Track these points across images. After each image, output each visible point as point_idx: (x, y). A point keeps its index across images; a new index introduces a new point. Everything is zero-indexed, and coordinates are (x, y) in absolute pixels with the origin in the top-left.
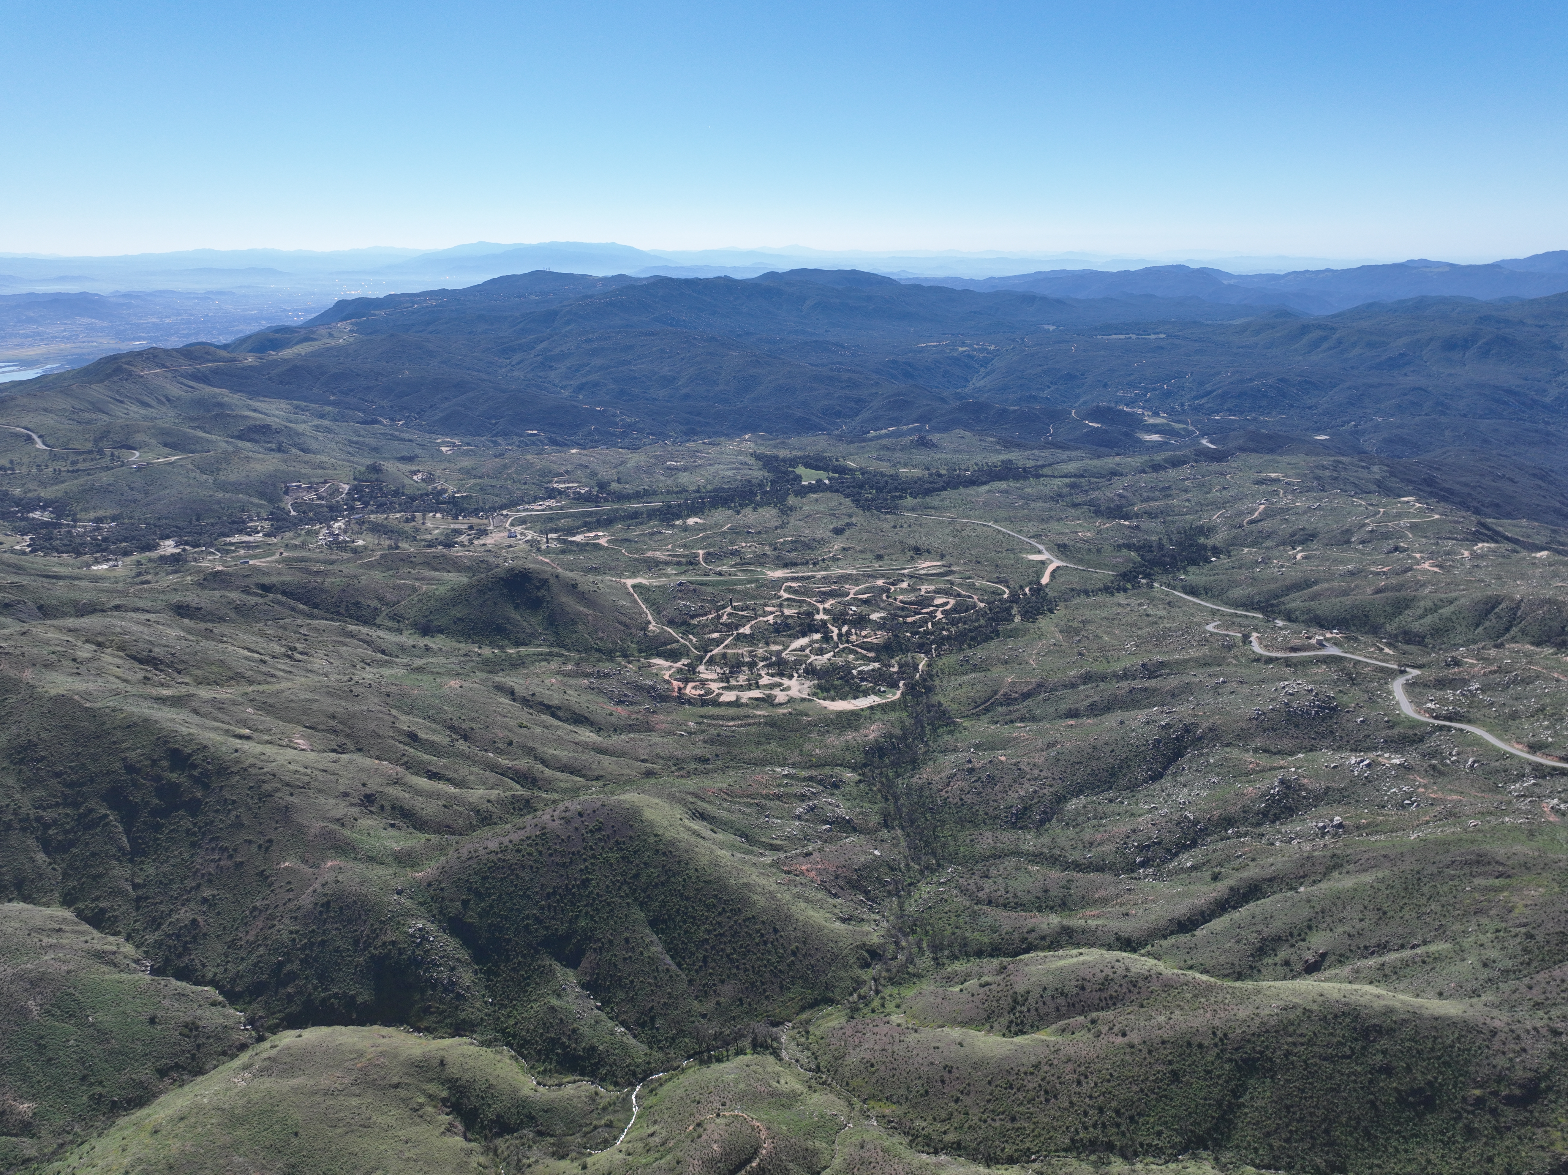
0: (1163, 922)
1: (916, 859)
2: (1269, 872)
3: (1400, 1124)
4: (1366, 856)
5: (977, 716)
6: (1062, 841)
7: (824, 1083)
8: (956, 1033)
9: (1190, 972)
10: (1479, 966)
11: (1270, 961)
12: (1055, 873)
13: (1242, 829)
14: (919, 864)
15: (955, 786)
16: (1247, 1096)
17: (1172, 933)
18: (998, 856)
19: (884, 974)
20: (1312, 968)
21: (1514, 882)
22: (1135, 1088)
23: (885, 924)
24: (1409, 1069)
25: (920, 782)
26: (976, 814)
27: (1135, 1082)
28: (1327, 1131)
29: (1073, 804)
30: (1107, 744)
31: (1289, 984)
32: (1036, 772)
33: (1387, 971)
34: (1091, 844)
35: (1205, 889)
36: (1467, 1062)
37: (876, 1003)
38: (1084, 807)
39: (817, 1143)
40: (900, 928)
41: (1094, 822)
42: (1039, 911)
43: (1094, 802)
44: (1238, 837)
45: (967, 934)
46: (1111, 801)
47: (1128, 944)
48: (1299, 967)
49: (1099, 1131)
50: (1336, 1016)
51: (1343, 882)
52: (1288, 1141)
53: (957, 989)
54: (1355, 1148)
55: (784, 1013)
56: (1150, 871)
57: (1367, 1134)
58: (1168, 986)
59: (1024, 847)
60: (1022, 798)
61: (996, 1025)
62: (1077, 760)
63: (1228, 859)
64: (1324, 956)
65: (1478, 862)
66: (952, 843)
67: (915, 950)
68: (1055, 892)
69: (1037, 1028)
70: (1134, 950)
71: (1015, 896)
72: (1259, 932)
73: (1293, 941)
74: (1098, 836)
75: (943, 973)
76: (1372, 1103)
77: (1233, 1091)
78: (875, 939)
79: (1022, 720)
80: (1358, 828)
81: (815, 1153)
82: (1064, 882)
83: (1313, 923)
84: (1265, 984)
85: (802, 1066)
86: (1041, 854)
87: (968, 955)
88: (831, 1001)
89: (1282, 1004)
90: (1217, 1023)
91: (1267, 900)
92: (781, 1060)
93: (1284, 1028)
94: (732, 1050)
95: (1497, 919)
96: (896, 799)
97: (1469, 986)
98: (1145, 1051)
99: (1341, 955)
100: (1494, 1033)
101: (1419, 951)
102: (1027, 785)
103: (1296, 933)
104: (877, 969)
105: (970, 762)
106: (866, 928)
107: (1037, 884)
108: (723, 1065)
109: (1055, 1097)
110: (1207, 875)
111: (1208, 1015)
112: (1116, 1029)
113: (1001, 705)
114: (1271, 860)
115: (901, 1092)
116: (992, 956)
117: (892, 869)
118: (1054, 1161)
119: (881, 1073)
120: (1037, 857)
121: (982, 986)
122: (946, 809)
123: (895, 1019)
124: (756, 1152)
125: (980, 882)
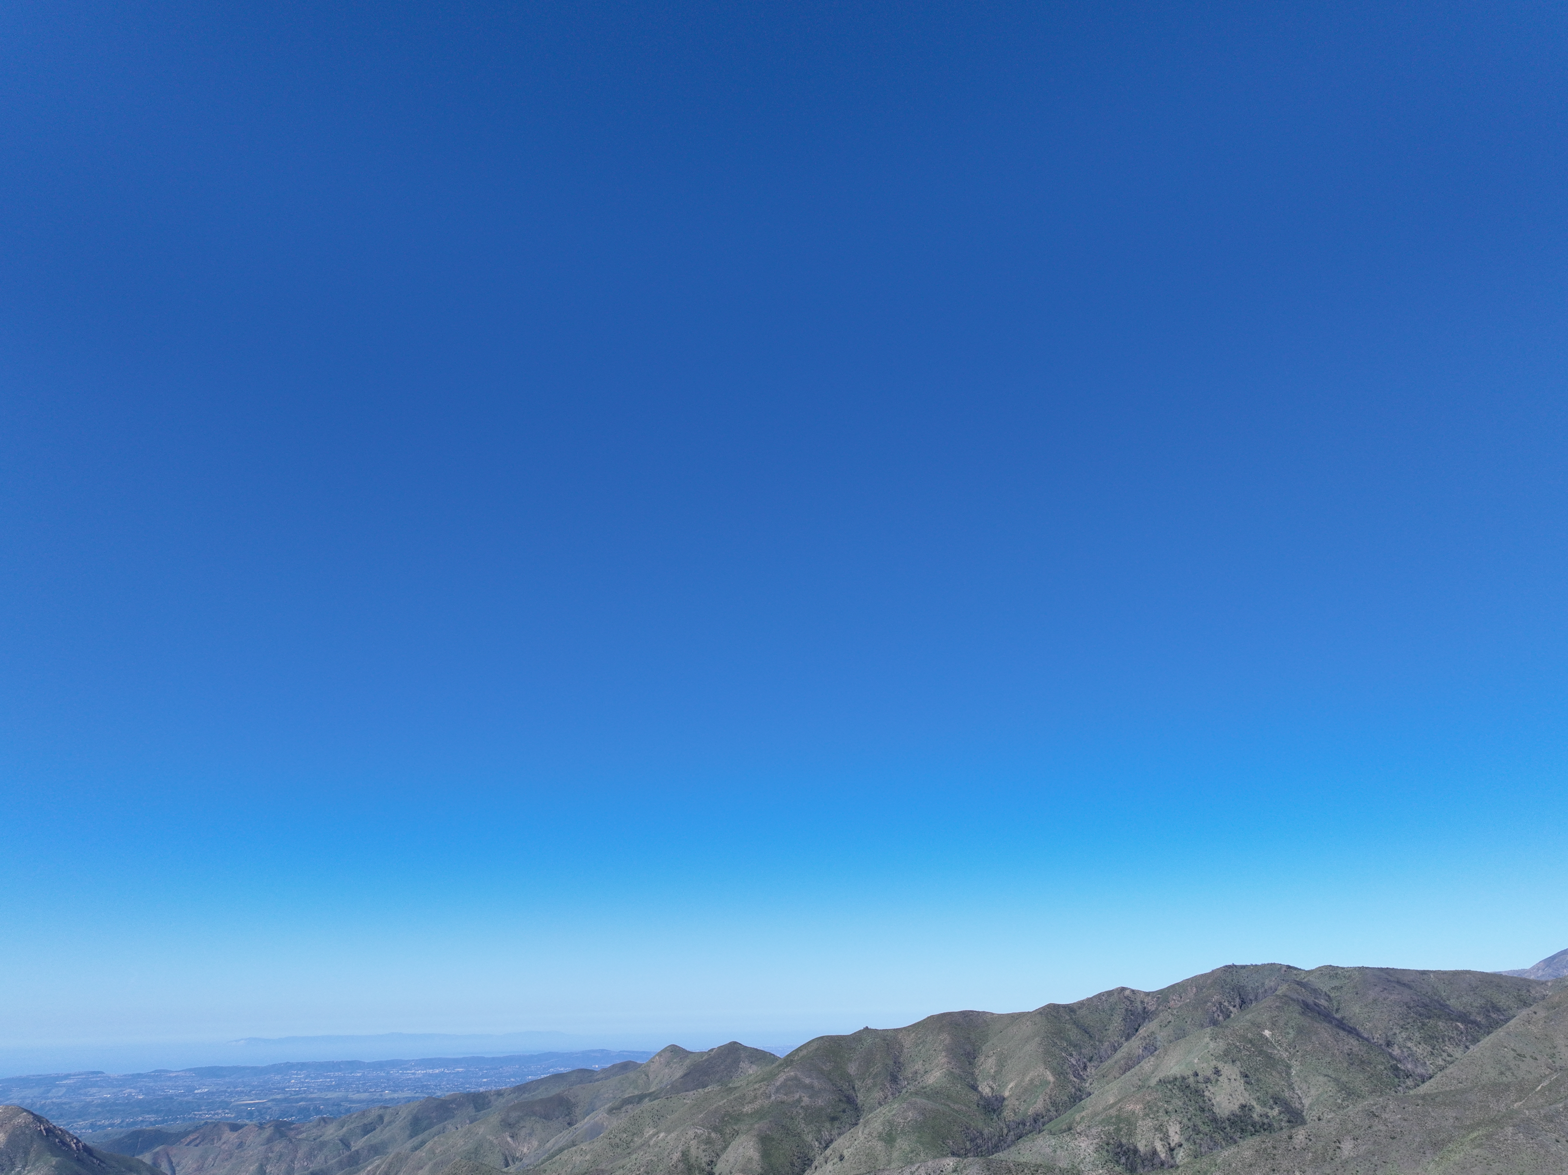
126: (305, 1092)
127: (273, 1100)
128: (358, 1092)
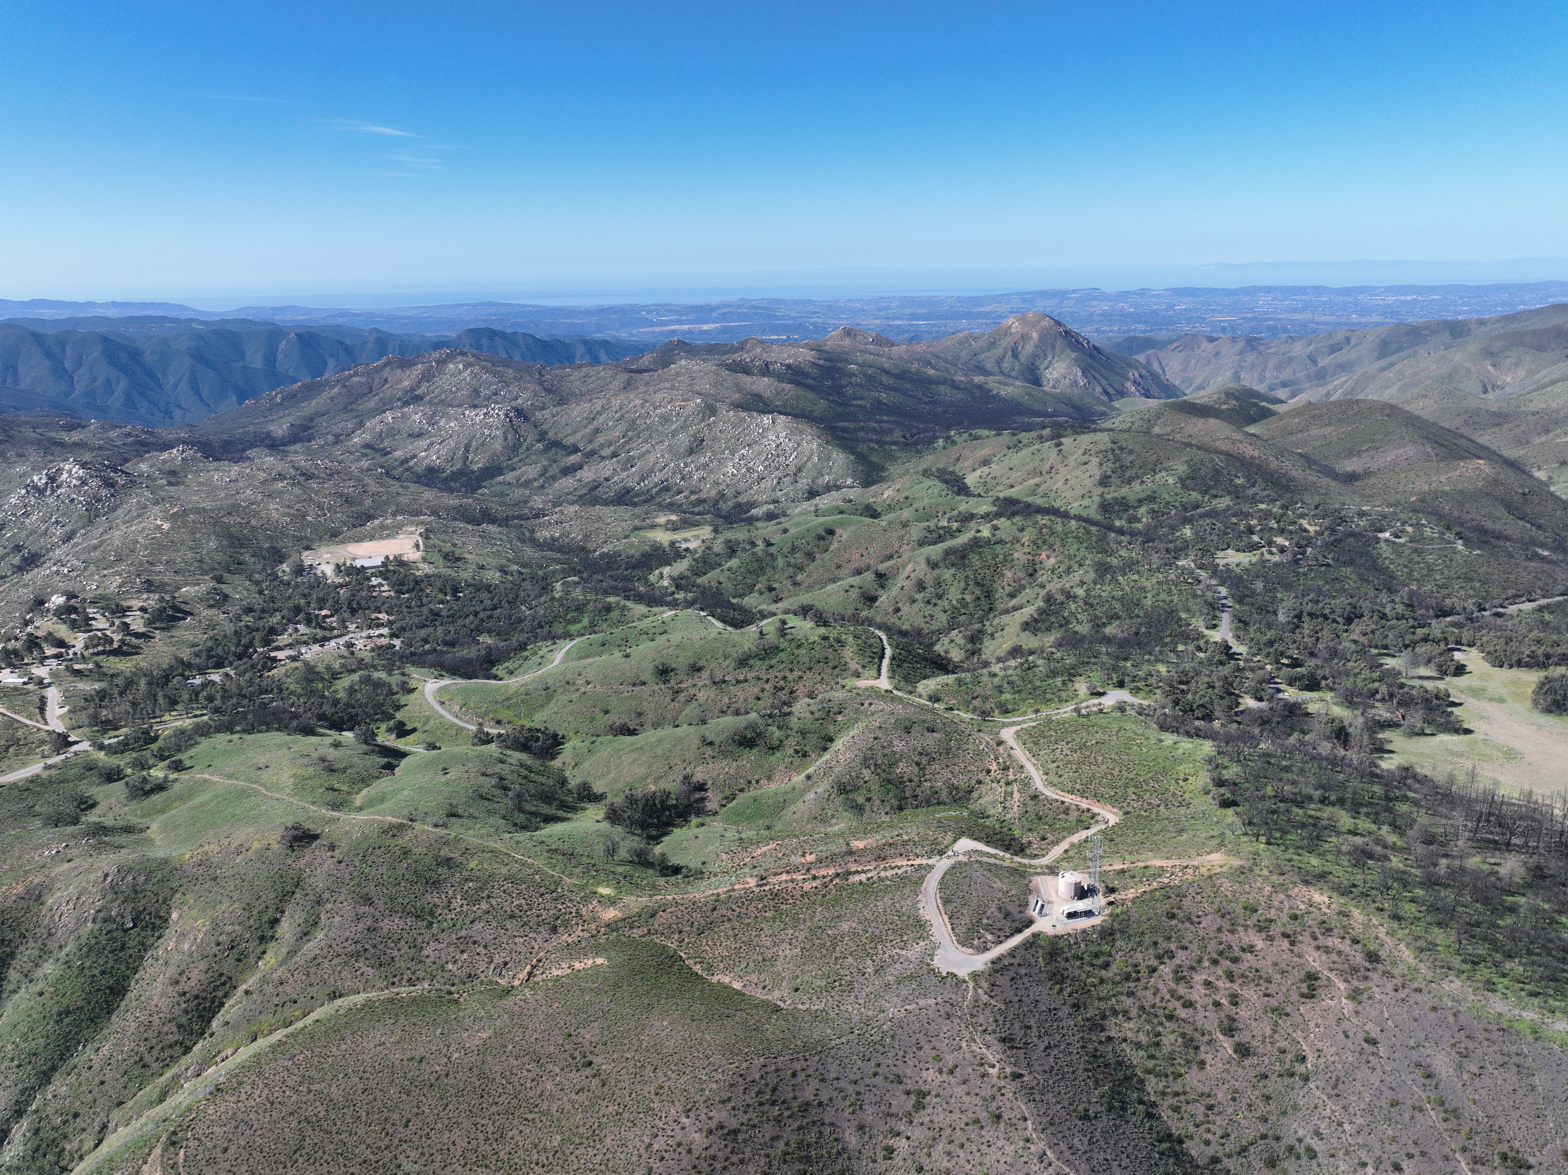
126: (1272, 312)
127: (1244, 318)
128: (1325, 315)
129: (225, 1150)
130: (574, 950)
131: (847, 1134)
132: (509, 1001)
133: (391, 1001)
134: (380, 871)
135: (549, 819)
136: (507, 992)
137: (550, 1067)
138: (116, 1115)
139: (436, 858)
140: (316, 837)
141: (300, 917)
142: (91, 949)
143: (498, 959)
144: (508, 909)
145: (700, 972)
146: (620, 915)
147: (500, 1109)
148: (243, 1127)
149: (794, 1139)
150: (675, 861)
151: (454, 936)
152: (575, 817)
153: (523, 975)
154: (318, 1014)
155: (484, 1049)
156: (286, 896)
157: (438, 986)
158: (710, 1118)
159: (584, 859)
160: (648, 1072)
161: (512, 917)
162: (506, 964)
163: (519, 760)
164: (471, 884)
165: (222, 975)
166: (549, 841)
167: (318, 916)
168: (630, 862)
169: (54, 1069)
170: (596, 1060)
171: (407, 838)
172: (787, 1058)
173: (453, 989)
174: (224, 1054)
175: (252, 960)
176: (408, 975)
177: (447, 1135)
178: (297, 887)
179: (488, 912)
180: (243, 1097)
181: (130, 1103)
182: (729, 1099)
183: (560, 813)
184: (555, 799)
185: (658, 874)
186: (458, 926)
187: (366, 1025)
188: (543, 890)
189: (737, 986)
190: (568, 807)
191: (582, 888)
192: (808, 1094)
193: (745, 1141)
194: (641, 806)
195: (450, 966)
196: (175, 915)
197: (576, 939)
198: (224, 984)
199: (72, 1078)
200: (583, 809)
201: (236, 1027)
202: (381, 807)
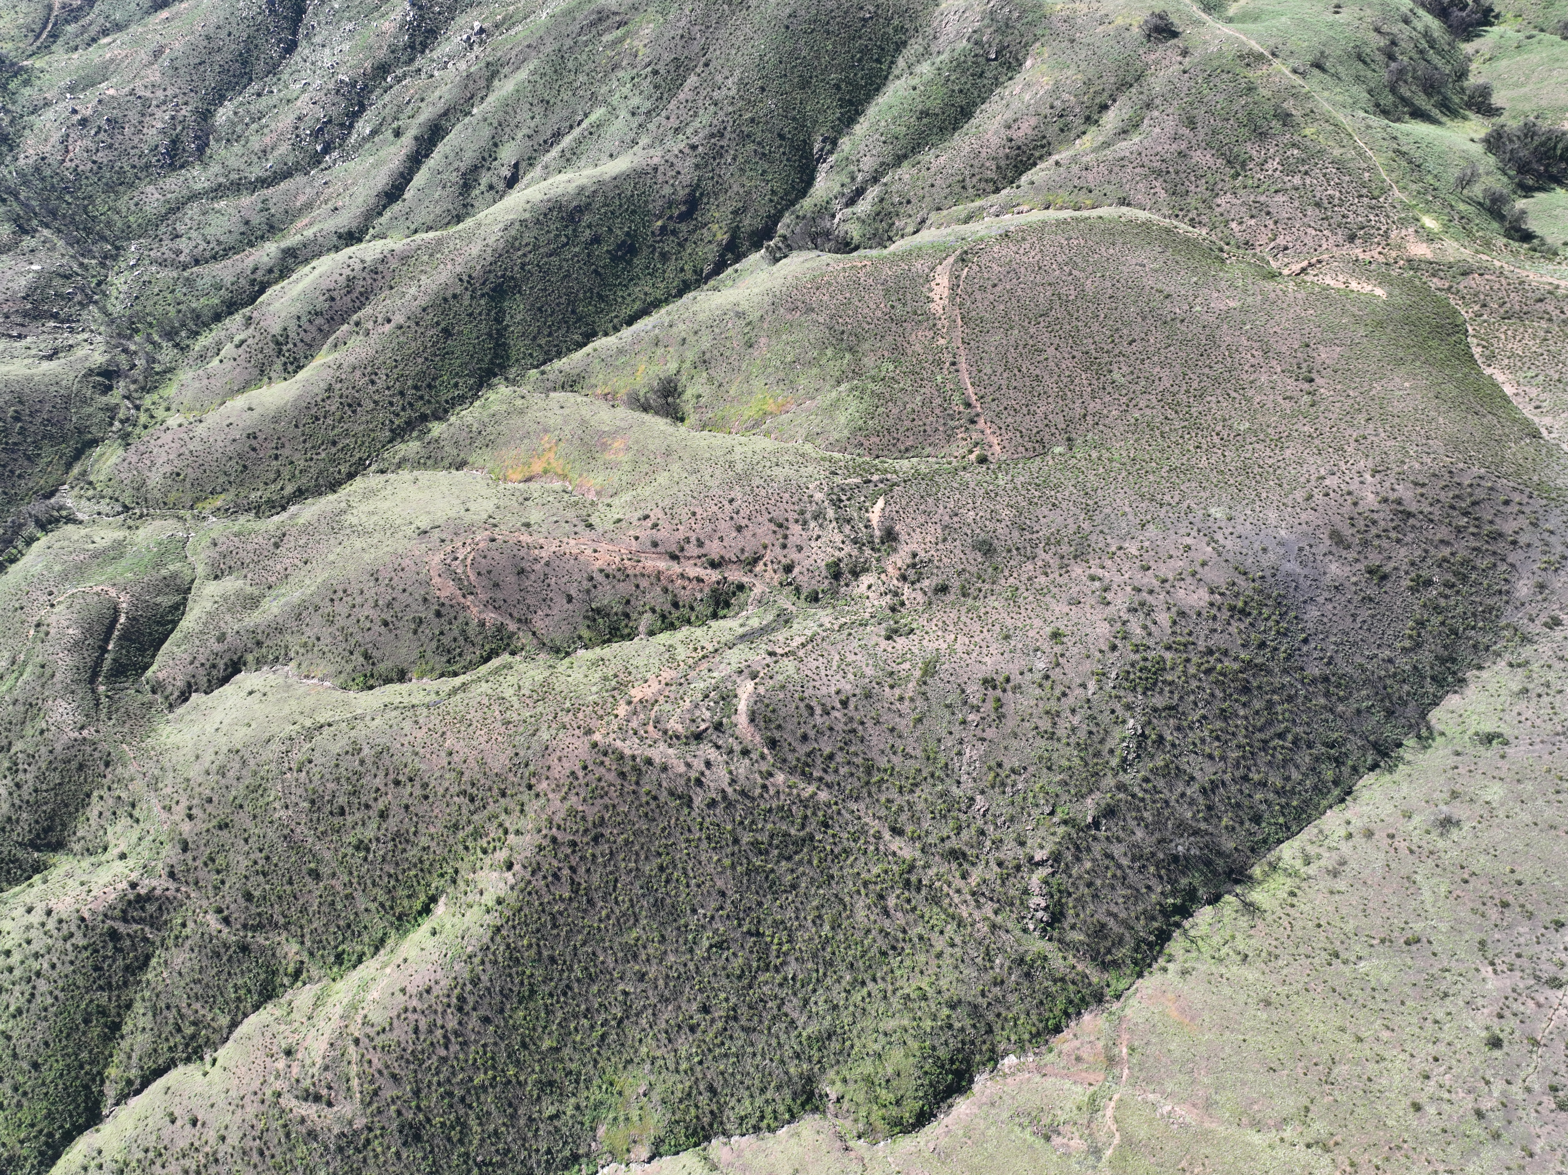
0: (372, 201)
1: (87, 253)
2: (441, 107)
3: (619, 277)
4: (514, 53)
5: (46, 48)
6: (233, 162)
7: (141, 516)
8: (240, 402)
9: (417, 237)
10: (629, 117)
11: (477, 192)
12: (247, 200)
13: (399, 72)
14: (94, 258)
15: (77, 148)
16: (508, 317)
17: (385, 207)
18: (175, 209)
19: (133, 387)
20: (512, 182)
21: (630, 27)
22: (420, 360)
23: (99, 339)
24: (610, 230)
25: (31, 161)
26: (121, 172)
27: (418, 355)
28: (573, 312)
29: (223, 115)
30: (219, 27)
31: (499, 205)
32: (160, 94)
33: (568, 155)
34: (264, 151)
35: (393, 149)
36: (646, 202)
37: (143, 418)
38: (236, 113)
39: (171, 567)
40: (119, 334)
41: (254, 126)
42: (252, 246)
43: (242, 104)
44: (399, 82)
45: (194, 305)
46: (259, 95)
47: (351, 237)
48: (501, 186)
49: (409, 411)
50: (545, 215)
51: (505, 88)
52: (550, 334)
53: (216, 361)
54: (597, 313)
55: (51, 481)
56: (335, 154)
57: (601, 298)
58: (404, 259)
59: (198, 187)
60: (163, 131)
61: (272, 374)
62: (197, 61)
63: (400, 109)
64: (516, 166)
65: (600, 19)
66: (116, 217)
67: (149, 347)
68: (256, 219)
69: (311, 357)
70: (360, 240)
71: (219, 243)
72: (457, 169)
73: (487, 164)
74: (267, 140)
75: (193, 354)
76: (596, 271)
77: (496, 319)
78: (99, 358)
79: (105, 32)
80: (497, 26)
81: (174, 576)
82: (260, 205)
83: (497, 140)
84: (481, 215)
85: (107, 515)
86: (220, 185)
87: (206, 325)
88: (94, 442)
89: (501, 226)
90: (459, 269)
91: (451, 135)
92: (81, 522)
93: (512, 245)
94: (20, 544)
95: (629, 68)
96: (16, 196)
97: (628, 139)
98: (413, 325)
99: (529, 159)
100: (656, 169)
101: (584, 125)
102: (159, 114)
103: (486, 155)
104: (121, 387)
105: (74, 112)
106: (80, 353)
107: (234, 219)
108: (20, 564)
109: (359, 405)
110: (389, 134)
111: (449, 266)
112: (380, 320)
113: (68, 22)
114: (437, 93)
115: (221, 480)
116: (232, 313)
117: (67, 277)
118: (386, 455)
119: (193, 476)
120: (217, 192)
121: (238, 346)
122: (84, 182)
123: (173, 421)
124: (116, 611)
125: (174, 245)
129: (995, 286)
130: (1359, 267)
131: (1521, 582)
132: (1270, 285)
133: (1168, 231)
134: (1217, 98)
135: (1418, 114)
136: (1273, 276)
137: (1274, 363)
138: (933, 217)
139: (1277, 107)
140: (1175, 35)
141: (1127, 113)
142: (958, 65)
143: (1281, 241)
144: (1318, 195)
145: (1476, 356)
146: (1430, 256)
147: (1211, 373)
148: (1012, 275)
149: (1462, 554)
150: (1532, 225)
151: (1252, 197)
152: (1449, 123)
153: (1296, 268)
154: (1103, 211)
155: (1225, 316)
156: (1124, 85)
157: (1214, 238)
158: (1393, 490)
159: (1429, 177)
160: (1362, 417)
161: (1318, 205)
162: (1286, 248)
163: (1427, 27)
164: (1296, 152)
165: (1044, 137)
166: (1403, 139)
167: (1143, 119)
168: (1479, 203)
169: (905, 156)
170: (1319, 381)
171: (1260, 73)
172: (1511, 484)
173: (1226, 248)
174: (1020, 208)
175: (1072, 135)
176: (1193, 214)
177: (1158, 369)
178: (1137, 80)
179: (1297, 189)
180: (1022, 251)
181: (945, 212)
182: (1423, 485)
183: (1435, 113)
184: (1439, 93)
185: (1502, 231)
186: (1261, 190)
187: (1137, 241)
188: (1364, 191)
189: (1508, 390)
190: (1448, 109)
191: (1407, 208)
192: (1508, 527)
193: (1413, 527)
194: (1535, 143)
195: (1234, 225)
196: (1029, 63)
197: (1368, 259)
198: (1043, 147)
199: (914, 171)
200: (1465, 118)
201: (1038, 190)
202: (1250, 26)
